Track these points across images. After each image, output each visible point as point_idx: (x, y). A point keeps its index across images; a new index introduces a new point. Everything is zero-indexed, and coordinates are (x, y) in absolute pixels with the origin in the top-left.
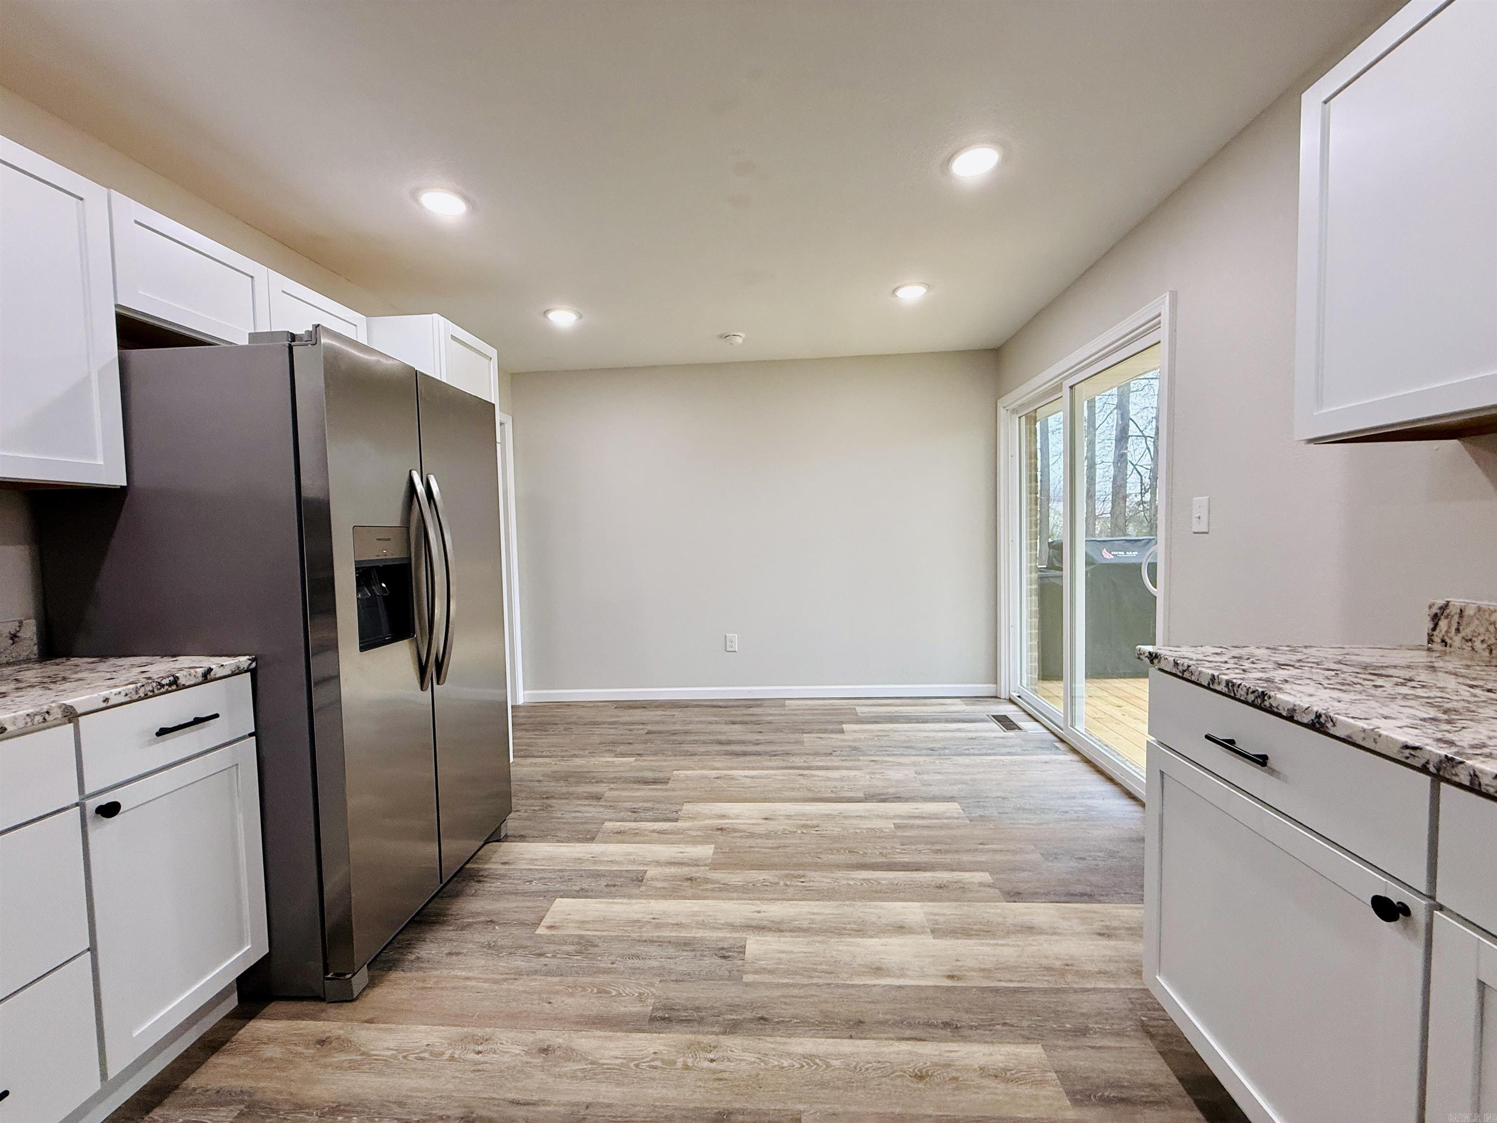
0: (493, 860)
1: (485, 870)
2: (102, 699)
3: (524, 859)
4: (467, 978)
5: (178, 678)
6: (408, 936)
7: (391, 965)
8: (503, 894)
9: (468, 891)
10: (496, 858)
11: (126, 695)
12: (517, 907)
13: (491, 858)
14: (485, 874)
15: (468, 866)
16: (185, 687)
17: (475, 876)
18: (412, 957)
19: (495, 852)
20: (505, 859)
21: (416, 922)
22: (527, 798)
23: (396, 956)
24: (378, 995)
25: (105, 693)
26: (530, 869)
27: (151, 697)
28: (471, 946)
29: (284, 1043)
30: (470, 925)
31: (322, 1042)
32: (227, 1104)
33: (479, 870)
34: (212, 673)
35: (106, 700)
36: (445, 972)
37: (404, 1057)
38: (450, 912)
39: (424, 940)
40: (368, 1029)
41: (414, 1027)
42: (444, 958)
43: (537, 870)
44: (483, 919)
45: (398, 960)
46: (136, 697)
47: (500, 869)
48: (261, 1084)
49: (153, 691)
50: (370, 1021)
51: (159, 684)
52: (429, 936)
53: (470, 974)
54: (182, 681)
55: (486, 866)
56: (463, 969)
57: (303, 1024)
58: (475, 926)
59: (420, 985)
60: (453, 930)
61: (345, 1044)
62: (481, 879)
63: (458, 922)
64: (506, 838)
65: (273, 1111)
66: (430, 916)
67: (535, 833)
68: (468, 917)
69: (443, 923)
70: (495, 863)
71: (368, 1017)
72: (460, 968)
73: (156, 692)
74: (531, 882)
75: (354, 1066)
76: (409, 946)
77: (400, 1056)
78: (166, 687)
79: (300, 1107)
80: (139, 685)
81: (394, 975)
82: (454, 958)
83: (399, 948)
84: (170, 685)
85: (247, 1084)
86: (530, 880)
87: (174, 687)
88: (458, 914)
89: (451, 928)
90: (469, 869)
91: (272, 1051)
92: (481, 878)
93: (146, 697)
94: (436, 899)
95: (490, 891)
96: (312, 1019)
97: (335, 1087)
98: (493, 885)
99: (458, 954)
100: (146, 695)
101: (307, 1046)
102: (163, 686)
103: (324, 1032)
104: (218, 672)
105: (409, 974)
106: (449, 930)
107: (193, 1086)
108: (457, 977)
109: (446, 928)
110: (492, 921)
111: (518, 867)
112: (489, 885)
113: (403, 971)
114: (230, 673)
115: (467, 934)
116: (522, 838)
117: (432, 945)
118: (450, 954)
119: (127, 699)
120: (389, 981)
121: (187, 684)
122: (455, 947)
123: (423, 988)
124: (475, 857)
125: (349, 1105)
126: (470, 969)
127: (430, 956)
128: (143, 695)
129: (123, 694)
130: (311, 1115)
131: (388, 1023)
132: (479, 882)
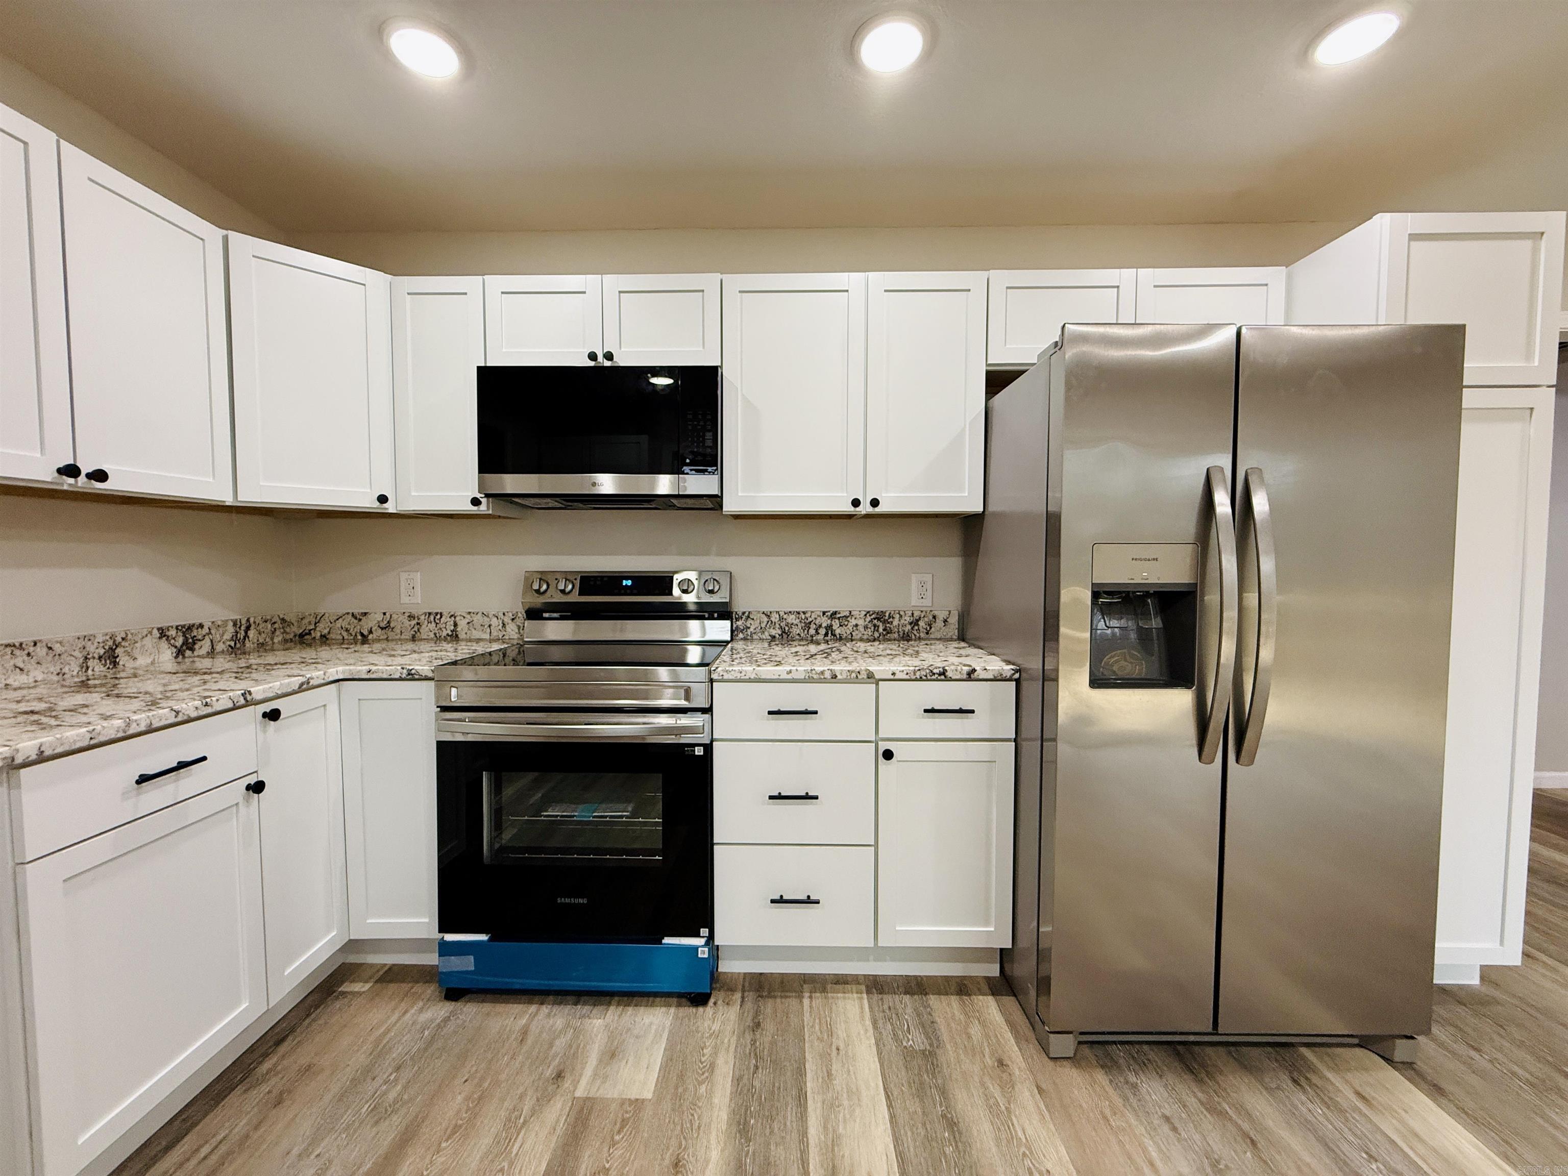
0: (1349, 1076)
1: (1323, 1077)
2: (891, 673)
3: (1402, 1121)
4: (1152, 1164)
5: (946, 670)
6: (1152, 1055)
7: (1109, 1064)
8: (1308, 1126)
9: (1267, 1080)
10: (1358, 1079)
11: (907, 674)
12: (1308, 1165)
13: (1349, 1070)
14: (1315, 1079)
15: (1304, 1051)
16: (951, 680)
17: (1300, 1072)
18: (1132, 1078)
19: (1366, 1070)
20: (1368, 1091)
21: (1175, 1049)
22: (1521, 1044)
23: (1121, 1061)
24: (1070, 1075)
25: (894, 668)
26: (1392, 1142)
27: (924, 680)
28: (1197, 1137)
29: (987, 1036)
30: (1222, 1114)
31: (1001, 1063)
32: (928, 1037)
33: (1315, 1071)
34: (976, 673)
35: (894, 674)
36: (1140, 1130)
37: (1024, 1154)
38: (1220, 1078)
39: (1161, 1076)
40: (1032, 1096)
41: (1058, 1142)
42: (1156, 1116)
43: (1406, 1156)
44: (1246, 1126)
45: (1119, 1067)
46: (914, 677)
47: (1346, 1097)
48: (948, 1046)
49: (926, 676)
50: (1040, 1090)
51: (932, 671)
52: (1171, 1078)
53: (1159, 1164)
54: (949, 674)
55: (1329, 1075)
56: (1160, 1151)
57: (1009, 1035)
58: (1229, 1124)
59: (1108, 1112)
60: (1200, 1101)
61: (1008, 1086)
62: (1303, 1081)
63: (1216, 1099)
64: (1407, 1068)
65: (933, 1074)
66: (1195, 1059)
67: (1469, 1104)
68: (1232, 1105)
69: (1200, 1082)
70: (1347, 1082)
71: (1044, 1086)
72: (1159, 1147)
73: (929, 677)
74: (1372, 1158)
75: (992, 1108)
76: (1143, 1065)
77: (1023, 1149)
78: (936, 676)
79: (944, 1092)
80: (917, 668)
81: (1101, 1077)
82: (1166, 1128)
83: (1133, 1057)
84: (940, 674)
85: (945, 1037)
86: (1374, 1154)
87: (943, 677)
88: (1225, 1090)
89: (1200, 1095)
90: (1303, 1058)
91: (975, 1030)
92: (1302, 1079)
93: (921, 679)
94: (1221, 1050)
95: (1296, 1108)
96: (1016, 1038)
97: (969, 1108)
98: (1310, 1106)
99: (1174, 1129)
100: (921, 678)
101: (992, 1054)
102: (934, 674)
103: (1010, 1058)
104: (980, 674)
105: (1110, 1090)
106: (1196, 1097)
107: (931, 1003)
108: (1145, 1150)
109: (1196, 1090)
110: (1253, 1142)
111: (1376, 1119)
112: (1303, 1098)
113: (1111, 1081)
114: (992, 677)
115: (1208, 1121)
116: (1436, 1091)
117: (1162, 1089)
118: (1167, 1119)
119: (907, 677)
120: (1092, 1076)
121: (954, 678)
122: (1181, 1118)
123: (1105, 1118)
124: (1329, 1050)
125: (960, 1133)
126: (1167, 1158)
127: (1148, 1097)
128: (919, 677)
129: (905, 672)
130: (941, 1106)
131: (1049, 1111)
132: (1295, 1081)
